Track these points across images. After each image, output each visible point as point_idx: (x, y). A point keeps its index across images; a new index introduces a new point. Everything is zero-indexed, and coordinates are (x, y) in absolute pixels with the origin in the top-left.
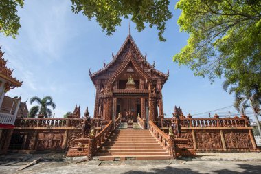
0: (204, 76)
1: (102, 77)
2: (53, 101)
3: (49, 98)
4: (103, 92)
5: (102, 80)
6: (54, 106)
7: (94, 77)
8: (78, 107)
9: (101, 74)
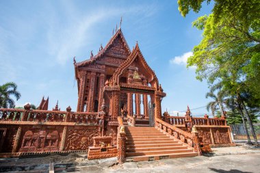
0: (201, 80)
1: (89, 68)
2: (17, 90)
3: (12, 85)
4: (108, 84)
5: (88, 71)
6: (18, 95)
7: (79, 67)
8: (45, 99)
9: (87, 65)
